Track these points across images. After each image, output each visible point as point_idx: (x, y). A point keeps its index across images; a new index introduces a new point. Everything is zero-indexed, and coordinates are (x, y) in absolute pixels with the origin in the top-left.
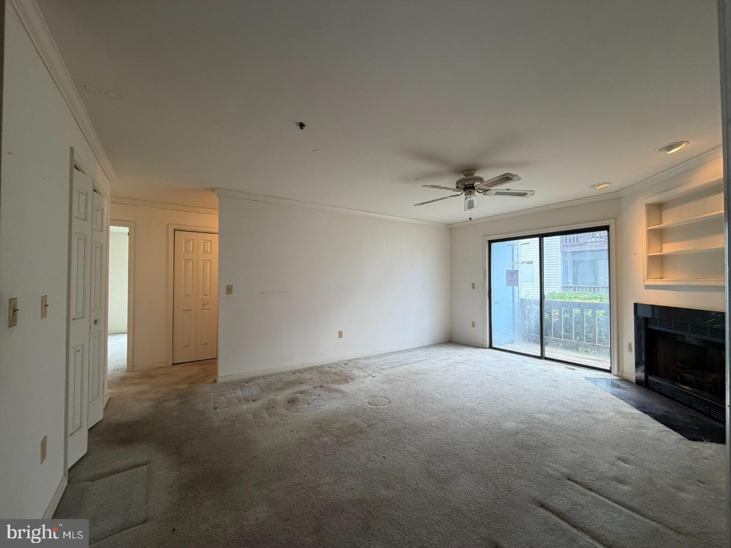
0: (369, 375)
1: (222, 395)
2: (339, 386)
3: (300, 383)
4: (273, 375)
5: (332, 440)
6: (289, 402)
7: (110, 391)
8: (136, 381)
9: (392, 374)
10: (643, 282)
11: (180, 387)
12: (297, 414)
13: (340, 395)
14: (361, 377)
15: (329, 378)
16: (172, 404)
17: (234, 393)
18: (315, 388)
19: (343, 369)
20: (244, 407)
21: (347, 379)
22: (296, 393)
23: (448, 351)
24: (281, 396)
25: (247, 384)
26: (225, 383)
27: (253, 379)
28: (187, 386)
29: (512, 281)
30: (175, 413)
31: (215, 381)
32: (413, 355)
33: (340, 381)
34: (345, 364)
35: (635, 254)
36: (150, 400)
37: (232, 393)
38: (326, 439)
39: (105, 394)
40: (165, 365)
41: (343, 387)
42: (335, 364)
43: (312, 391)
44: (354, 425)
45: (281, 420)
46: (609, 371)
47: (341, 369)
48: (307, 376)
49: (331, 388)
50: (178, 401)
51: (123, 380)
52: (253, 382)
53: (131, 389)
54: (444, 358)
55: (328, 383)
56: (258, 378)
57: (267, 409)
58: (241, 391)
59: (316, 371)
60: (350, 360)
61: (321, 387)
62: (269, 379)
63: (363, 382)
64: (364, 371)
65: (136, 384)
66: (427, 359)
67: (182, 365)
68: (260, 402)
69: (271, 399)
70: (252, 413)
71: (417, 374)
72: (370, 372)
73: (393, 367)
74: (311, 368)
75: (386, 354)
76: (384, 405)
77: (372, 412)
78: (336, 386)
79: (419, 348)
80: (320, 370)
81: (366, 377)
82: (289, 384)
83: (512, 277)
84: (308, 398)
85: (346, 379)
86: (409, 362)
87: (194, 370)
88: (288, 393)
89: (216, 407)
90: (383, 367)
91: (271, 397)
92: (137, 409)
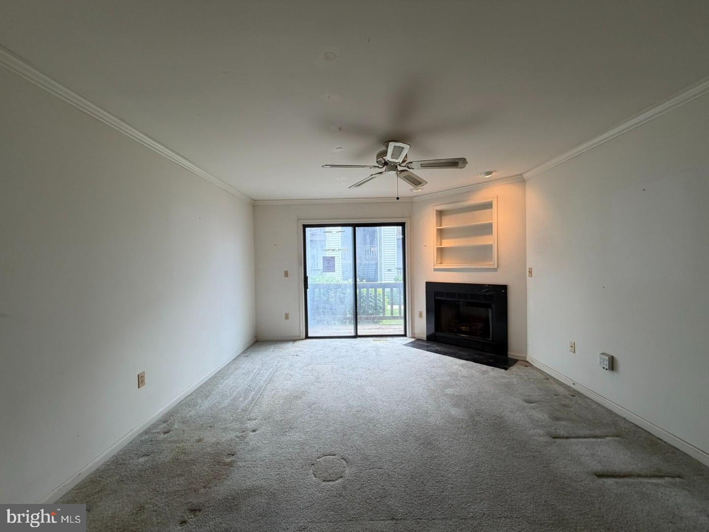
0: (244, 431)
9: (271, 413)
10: (434, 266)
14: (238, 443)
21: (219, 460)
23: (277, 354)
29: (328, 267)
32: (248, 373)
34: (167, 433)
35: (425, 246)
46: (405, 335)
54: (288, 364)
55: (197, 492)
60: (163, 421)
61: (194, 511)
64: (225, 429)
66: (274, 372)
72: (235, 426)
73: (253, 401)
75: (206, 384)
79: (236, 360)
81: (243, 437)
83: (329, 263)
86: (260, 384)
90: (241, 408)
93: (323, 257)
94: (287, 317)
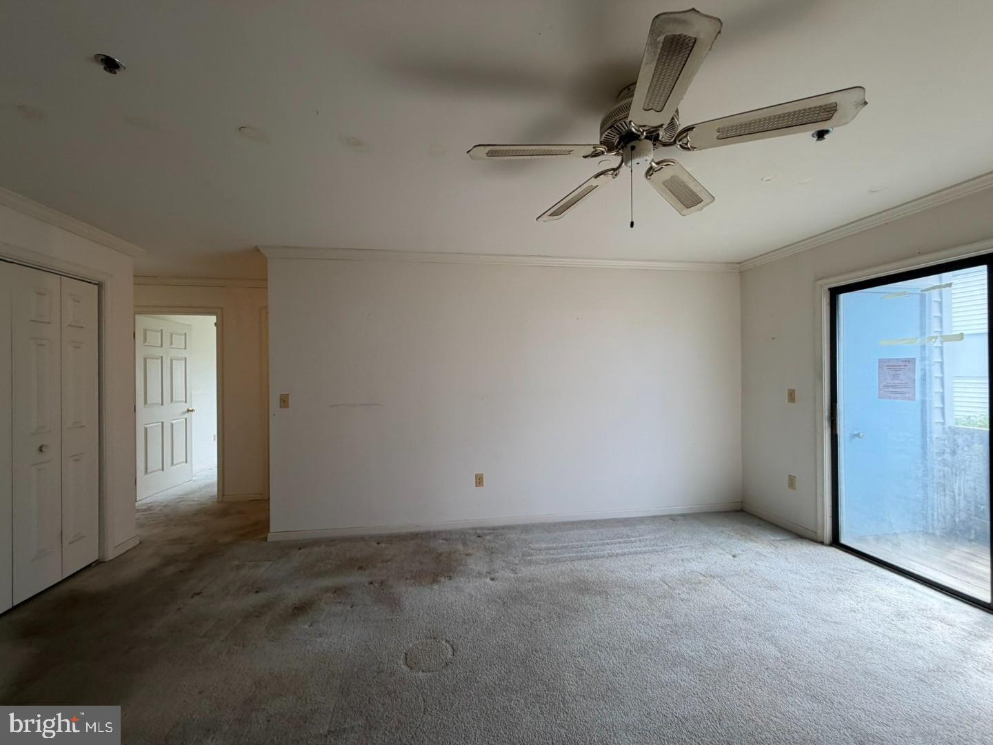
0: (490, 573)
3: (360, 568)
14: (469, 575)
15: (415, 566)
18: (371, 583)
19: (461, 547)
20: (226, 603)
24: (299, 592)
26: (274, 544)
29: (895, 386)
31: (266, 539)
34: (478, 537)
40: (259, 497)
49: (392, 591)
52: (306, 550)
55: (401, 577)
57: (246, 617)
58: (271, 565)
61: (381, 584)
68: (258, 598)
69: (281, 594)
78: (403, 588)
83: (896, 377)
86: (600, 552)
88: (321, 585)
90: (535, 558)
91: (287, 590)
93: (880, 361)
94: (792, 482)
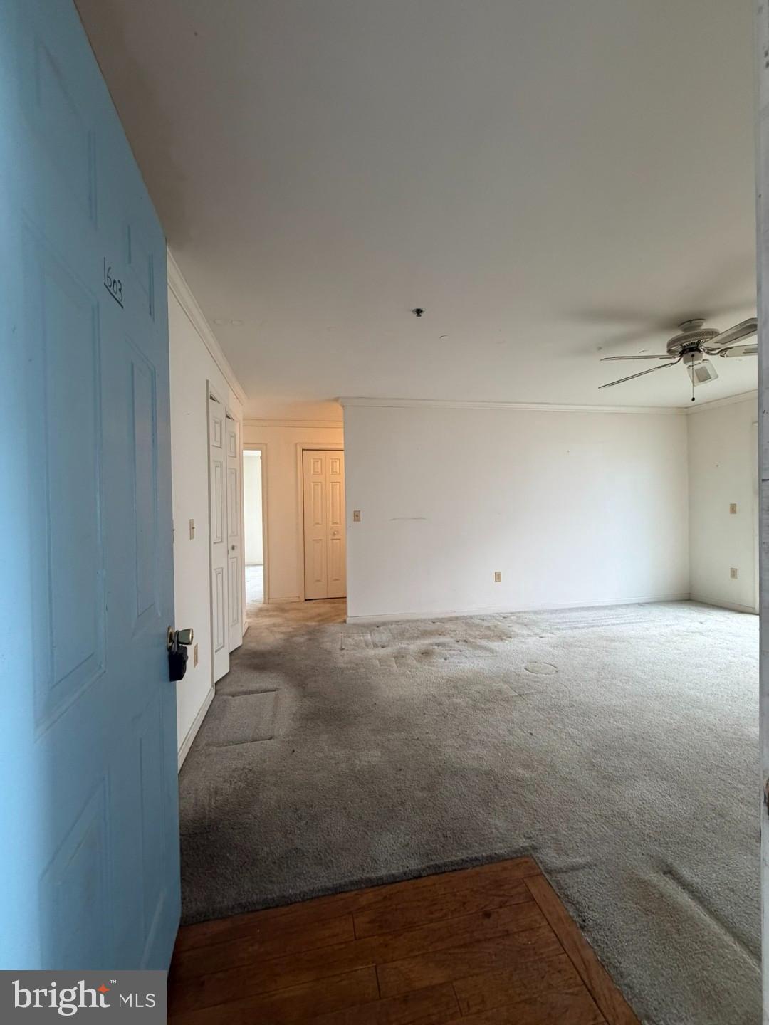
0: (536, 634)
1: (349, 637)
2: (490, 643)
3: (440, 635)
4: (408, 621)
5: (467, 703)
6: (422, 654)
7: (249, 620)
8: (271, 613)
9: (571, 637)
11: (310, 623)
12: (431, 668)
13: (488, 654)
14: (523, 636)
15: (477, 633)
16: (301, 639)
17: (363, 636)
18: (458, 642)
19: (499, 623)
20: (371, 652)
21: (502, 636)
22: (432, 645)
23: (680, 614)
24: (414, 646)
25: (377, 629)
26: (354, 625)
27: (384, 624)
28: (316, 623)
30: (304, 648)
31: (345, 621)
32: (612, 615)
33: (493, 637)
34: (504, 618)
36: (282, 633)
37: (360, 636)
38: (458, 700)
39: (244, 622)
40: (297, 600)
41: (495, 645)
42: (490, 616)
43: (453, 645)
44: (499, 691)
45: (410, 671)
47: (496, 622)
48: (450, 626)
49: (478, 644)
50: (306, 637)
51: (260, 612)
52: (385, 627)
53: (267, 621)
54: (668, 623)
55: (475, 638)
56: (392, 623)
57: (396, 657)
58: (371, 635)
59: (463, 622)
60: (512, 613)
61: (465, 641)
62: (403, 626)
63: (523, 642)
64: (529, 629)
65: (270, 616)
66: (636, 622)
67: (314, 601)
68: (389, 650)
69: (402, 648)
70: (379, 660)
71: (613, 641)
72: (537, 631)
73: (576, 628)
74: (457, 618)
75: (570, 609)
76: (549, 674)
77: (528, 679)
78: (484, 643)
79: (628, 605)
80: (468, 621)
81: (531, 636)
82: (425, 634)
84: (446, 652)
85: (500, 636)
86: (605, 624)
87: (324, 608)
88: (424, 643)
89: (343, 647)
90: (561, 627)
91: (403, 646)
92: (271, 640)
94: (734, 573)
